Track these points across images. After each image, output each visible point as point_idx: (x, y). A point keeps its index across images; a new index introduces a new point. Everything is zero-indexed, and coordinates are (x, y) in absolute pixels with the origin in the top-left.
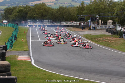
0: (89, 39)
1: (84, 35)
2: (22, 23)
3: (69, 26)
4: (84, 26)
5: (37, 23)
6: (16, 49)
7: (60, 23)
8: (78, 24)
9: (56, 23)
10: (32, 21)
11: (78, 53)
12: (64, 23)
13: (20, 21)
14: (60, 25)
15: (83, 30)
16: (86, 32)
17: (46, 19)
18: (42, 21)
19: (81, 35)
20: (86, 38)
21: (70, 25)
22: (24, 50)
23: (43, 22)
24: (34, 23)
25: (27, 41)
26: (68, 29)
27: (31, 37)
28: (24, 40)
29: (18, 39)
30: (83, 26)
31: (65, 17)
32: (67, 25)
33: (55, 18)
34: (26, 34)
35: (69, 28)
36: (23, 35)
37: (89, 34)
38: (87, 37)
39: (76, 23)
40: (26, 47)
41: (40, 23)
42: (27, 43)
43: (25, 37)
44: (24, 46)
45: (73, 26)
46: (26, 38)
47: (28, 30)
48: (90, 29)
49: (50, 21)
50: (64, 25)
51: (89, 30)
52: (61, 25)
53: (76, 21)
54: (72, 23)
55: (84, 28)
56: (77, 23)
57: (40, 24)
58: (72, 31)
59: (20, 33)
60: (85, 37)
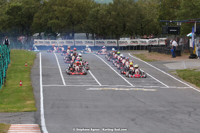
0: (191, 82)
1: (177, 70)
2: (20, 41)
3: (138, 48)
4: (177, 49)
5: (57, 41)
6: (4, 108)
7: (116, 41)
8: (163, 43)
9: (106, 41)
10: (45, 35)
11: (163, 117)
12: (127, 41)
13: (15, 36)
14: (116, 45)
15: (174, 56)
16: (184, 63)
17: (80, 31)
18: (71, 35)
19: (170, 71)
20: (184, 79)
21: (143, 44)
22: (25, 109)
23: (73, 38)
24: (51, 41)
25: (31, 86)
26: (137, 56)
27: (43, 75)
28: (25, 84)
29: (9, 82)
30: (174, 47)
31: (128, 24)
32: (135, 45)
33: (104, 29)
34: (30, 70)
35: (139, 52)
36: (21, 71)
37: (192, 68)
38: (186, 76)
39: (157, 39)
40: (28, 102)
41: (65, 41)
42: (32, 91)
43: (26, 75)
44: (26, 99)
45: (149, 48)
46: (30, 79)
47: (35, 58)
48: (194, 57)
49: (90, 35)
50: (128, 47)
51: (190, 58)
52: (120, 45)
53: (157, 35)
54: (147, 40)
55: (176, 53)
56: (160, 41)
57: (65, 44)
58: (148, 61)
59: (13, 65)
60: (179, 77)
